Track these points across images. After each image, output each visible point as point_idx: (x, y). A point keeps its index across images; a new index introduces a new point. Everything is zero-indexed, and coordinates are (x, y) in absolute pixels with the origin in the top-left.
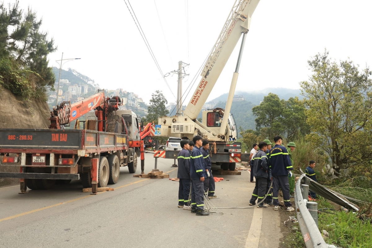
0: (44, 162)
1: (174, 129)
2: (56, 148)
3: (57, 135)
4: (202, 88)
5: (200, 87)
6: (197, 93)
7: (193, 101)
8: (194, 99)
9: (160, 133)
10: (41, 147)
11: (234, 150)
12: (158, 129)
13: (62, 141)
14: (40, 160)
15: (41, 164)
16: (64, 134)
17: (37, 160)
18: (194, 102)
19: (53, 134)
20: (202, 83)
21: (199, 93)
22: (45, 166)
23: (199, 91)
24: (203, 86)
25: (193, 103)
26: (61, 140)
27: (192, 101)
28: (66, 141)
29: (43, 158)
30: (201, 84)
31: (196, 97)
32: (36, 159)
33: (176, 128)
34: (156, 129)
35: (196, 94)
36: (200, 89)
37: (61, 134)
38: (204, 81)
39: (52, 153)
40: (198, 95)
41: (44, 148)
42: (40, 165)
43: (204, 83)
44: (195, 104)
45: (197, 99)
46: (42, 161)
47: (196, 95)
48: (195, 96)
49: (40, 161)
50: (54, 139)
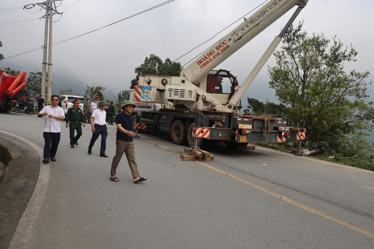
1: (171, 93)
4: (219, 50)
5: (216, 48)
6: (211, 54)
7: (201, 62)
8: (203, 60)
9: (149, 97)
11: (283, 127)
12: (147, 92)
18: (202, 64)
20: (222, 45)
21: (213, 55)
23: (214, 52)
24: (222, 48)
25: (199, 64)
27: (199, 61)
30: (220, 45)
31: (207, 58)
33: (173, 93)
34: (144, 92)
35: (208, 55)
36: (216, 51)
38: (225, 42)
40: (211, 57)
43: (225, 46)
44: (202, 67)
45: (208, 62)
47: (208, 57)
48: (205, 57)
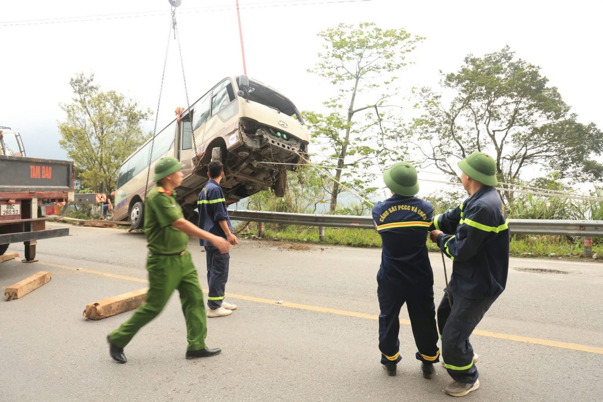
0: (19, 213)
2: (40, 190)
3: (38, 168)
10: (17, 188)
13: (45, 178)
14: (12, 210)
15: (14, 217)
16: (47, 167)
17: (7, 212)
19: (32, 167)
22: (20, 220)
26: (43, 177)
28: (50, 178)
29: (17, 208)
32: (6, 209)
37: (44, 167)
39: (35, 197)
41: (23, 190)
42: (13, 219)
46: (16, 212)
49: (12, 213)
50: (34, 175)
